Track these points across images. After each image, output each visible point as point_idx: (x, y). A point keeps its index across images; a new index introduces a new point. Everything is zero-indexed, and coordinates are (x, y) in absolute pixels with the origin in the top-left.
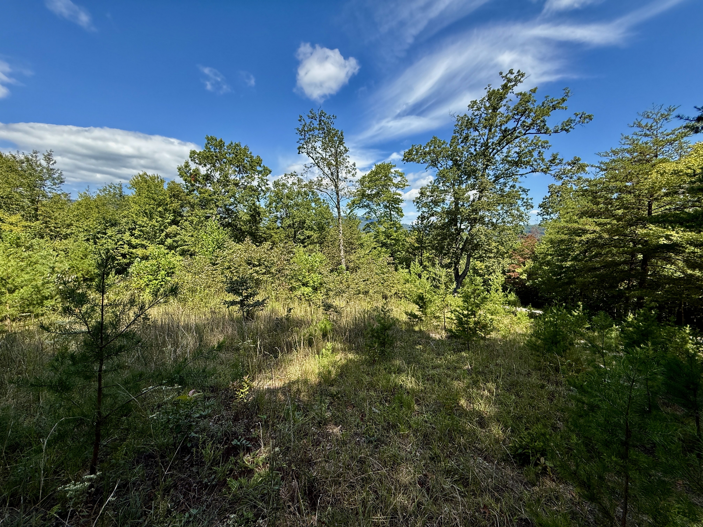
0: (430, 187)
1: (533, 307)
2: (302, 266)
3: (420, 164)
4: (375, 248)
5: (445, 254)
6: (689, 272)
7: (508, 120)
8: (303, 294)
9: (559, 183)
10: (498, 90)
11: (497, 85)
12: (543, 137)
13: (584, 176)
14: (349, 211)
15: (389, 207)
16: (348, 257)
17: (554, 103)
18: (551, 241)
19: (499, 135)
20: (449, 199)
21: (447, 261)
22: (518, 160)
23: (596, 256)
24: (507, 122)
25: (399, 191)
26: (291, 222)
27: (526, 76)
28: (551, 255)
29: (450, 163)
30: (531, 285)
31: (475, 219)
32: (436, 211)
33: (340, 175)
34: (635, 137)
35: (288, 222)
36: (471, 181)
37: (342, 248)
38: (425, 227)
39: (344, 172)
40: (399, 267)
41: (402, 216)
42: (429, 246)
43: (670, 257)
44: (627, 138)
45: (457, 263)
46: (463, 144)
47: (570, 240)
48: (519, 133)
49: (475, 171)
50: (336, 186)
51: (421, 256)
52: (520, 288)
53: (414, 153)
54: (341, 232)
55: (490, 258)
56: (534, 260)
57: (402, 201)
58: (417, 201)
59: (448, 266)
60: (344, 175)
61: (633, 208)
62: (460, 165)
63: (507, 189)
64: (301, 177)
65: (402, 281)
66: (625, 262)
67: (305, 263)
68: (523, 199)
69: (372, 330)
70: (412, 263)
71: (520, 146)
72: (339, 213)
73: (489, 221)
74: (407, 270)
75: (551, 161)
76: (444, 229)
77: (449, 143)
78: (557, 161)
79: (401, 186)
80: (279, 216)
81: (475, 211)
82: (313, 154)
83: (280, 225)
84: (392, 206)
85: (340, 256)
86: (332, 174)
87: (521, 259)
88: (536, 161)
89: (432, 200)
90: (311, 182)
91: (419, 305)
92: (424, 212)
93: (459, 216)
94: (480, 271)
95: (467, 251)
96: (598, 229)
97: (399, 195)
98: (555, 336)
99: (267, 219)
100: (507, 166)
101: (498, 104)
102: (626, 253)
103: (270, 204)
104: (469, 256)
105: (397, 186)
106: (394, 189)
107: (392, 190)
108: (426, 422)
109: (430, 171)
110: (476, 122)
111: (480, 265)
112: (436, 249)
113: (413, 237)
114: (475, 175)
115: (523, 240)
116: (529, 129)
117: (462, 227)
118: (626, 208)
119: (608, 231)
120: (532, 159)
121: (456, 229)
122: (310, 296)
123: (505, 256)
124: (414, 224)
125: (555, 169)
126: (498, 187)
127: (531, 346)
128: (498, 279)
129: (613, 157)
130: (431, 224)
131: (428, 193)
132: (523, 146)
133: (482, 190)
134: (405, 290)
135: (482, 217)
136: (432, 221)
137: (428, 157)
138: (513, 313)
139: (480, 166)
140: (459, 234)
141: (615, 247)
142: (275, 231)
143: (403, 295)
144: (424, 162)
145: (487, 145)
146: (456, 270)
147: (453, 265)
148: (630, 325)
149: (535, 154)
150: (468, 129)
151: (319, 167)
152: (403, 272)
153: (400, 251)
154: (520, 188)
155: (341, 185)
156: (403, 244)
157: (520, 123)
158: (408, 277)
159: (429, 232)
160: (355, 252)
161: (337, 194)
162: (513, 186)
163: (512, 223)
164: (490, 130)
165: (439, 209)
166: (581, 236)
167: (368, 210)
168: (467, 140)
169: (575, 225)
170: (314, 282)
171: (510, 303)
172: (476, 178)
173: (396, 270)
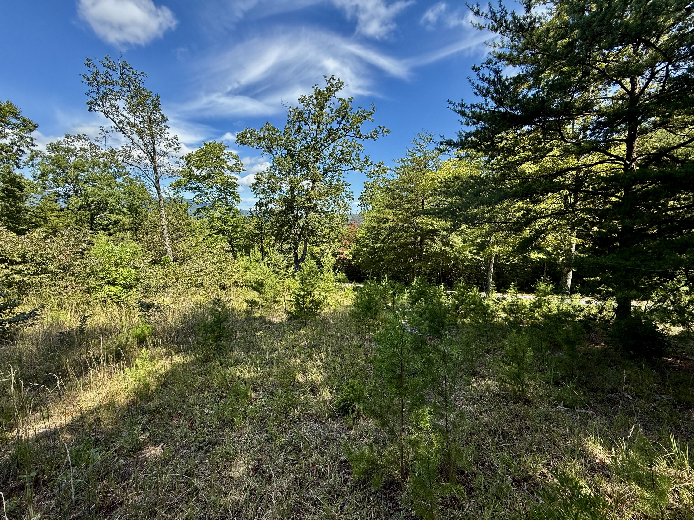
0: (267, 174)
1: (356, 282)
2: (104, 259)
3: (255, 149)
4: (210, 235)
5: (285, 240)
6: (443, 248)
7: (333, 120)
8: (109, 296)
9: (371, 181)
10: (323, 91)
11: (323, 86)
12: (359, 141)
13: (387, 177)
14: (173, 192)
15: (223, 190)
16: (175, 246)
17: (365, 114)
18: (367, 228)
19: (325, 133)
20: (285, 187)
21: (286, 246)
22: (342, 158)
23: (395, 238)
24: (331, 123)
25: (233, 175)
26: (85, 203)
27: (344, 85)
28: (368, 239)
29: (285, 152)
30: (356, 264)
31: (310, 207)
32: (273, 198)
33: (157, 148)
34: (414, 151)
35: (78, 201)
36: (304, 172)
37: (166, 235)
38: (264, 213)
39: (162, 145)
40: (239, 254)
41: (239, 201)
42: (269, 232)
43: (434, 238)
44: (409, 151)
45: (296, 248)
46: (296, 136)
47: (379, 227)
48: (341, 134)
49: (307, 163)
50: (153, 160)
51: (262, 242)
52: (348, 267)
53: (248, 136)
54: (164, 216)
55: (324, 242)
56: (356, 244)
57: (237, 185)
58: (254, 187)
59: (288, 251)
60: (163, 149)
61: (414, 204)
62: (294, 155)
63: (334, 182)
64: (96, 143)
65: (242, 269)
66: (411, 243)
67: (109, 255)
68: (347, 191)
69: (205, 325)
70: (251, 250)
71: (343, 146)
72: (159, 194)
73: (321, 209)
74: (247, 258)
75: (364, 162)
76: (282, 216)
77: (283, 132)
78: (369, 163)
79: (236, 169)
80: (62, 193)
81: (309, 200)
82: (113, 115)
83: (64, 205)
84: (227, 190)
85: (164, 245)
86: (145, 145)
87: (347, 243)
88: (354, 160)
89: (269, 187)
90: (113, 151)
91: (259, 292)
92: (261, 199)
93: (295, 204)
94: (316, 255)
95: (304, 237)
96: (395, 218)
97: (235, 179)
98: (369, 303)
99: (40, 196)
100: (333, 162)
101: (324, 104)
102: (412, 236)
103: (43, 175)
104: (306, 242)
105: (231, 169)
106: (229, 172)
107: (226, 173)
108: (263, 406)
109: (265, 157)
110: (306, 116)
111: (316, 249)
112: (276, 236)
113: (252, 223)
114: (307, 167)
115: (349, 227)
116: (348, 132)
117: (299, 214)
118: (411, 203)
119: (400, 220)
120: (352, 158)
121: (293, 217)
122: (120, 297)
123: (336, 240)
124: (252, 210)
125: (368, 169)
126: (327, 179)
127: (354, 315)
128: (329, 261)
129: (403, 165)
130: (270, 211)
131: (265, 180)
132: (345, 146)
133: (314, 181)
134: (245, 278)
135: (315, 206)
136: (270, 207)
137: (263, 143)
138: (342, 289)
139: (311, 159)
140: (296, 221)
141: (405, 232)
142: (57, 213)
143: (244, 283)
144: (259, 147)
145: (316, 140)
146: (295, 255)
147: (293, 250)
148: (414, 288)
149: (354, 154)
150: (300, 122)
151: (124, 133)
152: (243, 260)
153: (239, 238)
154: (344, 182)
155: (160, 160)
156: (241, 231)
157: (342, 125)
158: (248, 264)
159: (269, 218)
160: (184, 240)
161: (155, 170)
162: (339, 180)
163: (339, 212)
164: (318, 126)
165: (276, 197)
166: (385, 224)
167: (198, 193)
168: (299, 132)
169: (381, 215)
170: (125, 279)
171: (339, 281)
172: (309, 169)
173: (235, 258)
